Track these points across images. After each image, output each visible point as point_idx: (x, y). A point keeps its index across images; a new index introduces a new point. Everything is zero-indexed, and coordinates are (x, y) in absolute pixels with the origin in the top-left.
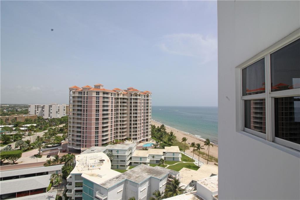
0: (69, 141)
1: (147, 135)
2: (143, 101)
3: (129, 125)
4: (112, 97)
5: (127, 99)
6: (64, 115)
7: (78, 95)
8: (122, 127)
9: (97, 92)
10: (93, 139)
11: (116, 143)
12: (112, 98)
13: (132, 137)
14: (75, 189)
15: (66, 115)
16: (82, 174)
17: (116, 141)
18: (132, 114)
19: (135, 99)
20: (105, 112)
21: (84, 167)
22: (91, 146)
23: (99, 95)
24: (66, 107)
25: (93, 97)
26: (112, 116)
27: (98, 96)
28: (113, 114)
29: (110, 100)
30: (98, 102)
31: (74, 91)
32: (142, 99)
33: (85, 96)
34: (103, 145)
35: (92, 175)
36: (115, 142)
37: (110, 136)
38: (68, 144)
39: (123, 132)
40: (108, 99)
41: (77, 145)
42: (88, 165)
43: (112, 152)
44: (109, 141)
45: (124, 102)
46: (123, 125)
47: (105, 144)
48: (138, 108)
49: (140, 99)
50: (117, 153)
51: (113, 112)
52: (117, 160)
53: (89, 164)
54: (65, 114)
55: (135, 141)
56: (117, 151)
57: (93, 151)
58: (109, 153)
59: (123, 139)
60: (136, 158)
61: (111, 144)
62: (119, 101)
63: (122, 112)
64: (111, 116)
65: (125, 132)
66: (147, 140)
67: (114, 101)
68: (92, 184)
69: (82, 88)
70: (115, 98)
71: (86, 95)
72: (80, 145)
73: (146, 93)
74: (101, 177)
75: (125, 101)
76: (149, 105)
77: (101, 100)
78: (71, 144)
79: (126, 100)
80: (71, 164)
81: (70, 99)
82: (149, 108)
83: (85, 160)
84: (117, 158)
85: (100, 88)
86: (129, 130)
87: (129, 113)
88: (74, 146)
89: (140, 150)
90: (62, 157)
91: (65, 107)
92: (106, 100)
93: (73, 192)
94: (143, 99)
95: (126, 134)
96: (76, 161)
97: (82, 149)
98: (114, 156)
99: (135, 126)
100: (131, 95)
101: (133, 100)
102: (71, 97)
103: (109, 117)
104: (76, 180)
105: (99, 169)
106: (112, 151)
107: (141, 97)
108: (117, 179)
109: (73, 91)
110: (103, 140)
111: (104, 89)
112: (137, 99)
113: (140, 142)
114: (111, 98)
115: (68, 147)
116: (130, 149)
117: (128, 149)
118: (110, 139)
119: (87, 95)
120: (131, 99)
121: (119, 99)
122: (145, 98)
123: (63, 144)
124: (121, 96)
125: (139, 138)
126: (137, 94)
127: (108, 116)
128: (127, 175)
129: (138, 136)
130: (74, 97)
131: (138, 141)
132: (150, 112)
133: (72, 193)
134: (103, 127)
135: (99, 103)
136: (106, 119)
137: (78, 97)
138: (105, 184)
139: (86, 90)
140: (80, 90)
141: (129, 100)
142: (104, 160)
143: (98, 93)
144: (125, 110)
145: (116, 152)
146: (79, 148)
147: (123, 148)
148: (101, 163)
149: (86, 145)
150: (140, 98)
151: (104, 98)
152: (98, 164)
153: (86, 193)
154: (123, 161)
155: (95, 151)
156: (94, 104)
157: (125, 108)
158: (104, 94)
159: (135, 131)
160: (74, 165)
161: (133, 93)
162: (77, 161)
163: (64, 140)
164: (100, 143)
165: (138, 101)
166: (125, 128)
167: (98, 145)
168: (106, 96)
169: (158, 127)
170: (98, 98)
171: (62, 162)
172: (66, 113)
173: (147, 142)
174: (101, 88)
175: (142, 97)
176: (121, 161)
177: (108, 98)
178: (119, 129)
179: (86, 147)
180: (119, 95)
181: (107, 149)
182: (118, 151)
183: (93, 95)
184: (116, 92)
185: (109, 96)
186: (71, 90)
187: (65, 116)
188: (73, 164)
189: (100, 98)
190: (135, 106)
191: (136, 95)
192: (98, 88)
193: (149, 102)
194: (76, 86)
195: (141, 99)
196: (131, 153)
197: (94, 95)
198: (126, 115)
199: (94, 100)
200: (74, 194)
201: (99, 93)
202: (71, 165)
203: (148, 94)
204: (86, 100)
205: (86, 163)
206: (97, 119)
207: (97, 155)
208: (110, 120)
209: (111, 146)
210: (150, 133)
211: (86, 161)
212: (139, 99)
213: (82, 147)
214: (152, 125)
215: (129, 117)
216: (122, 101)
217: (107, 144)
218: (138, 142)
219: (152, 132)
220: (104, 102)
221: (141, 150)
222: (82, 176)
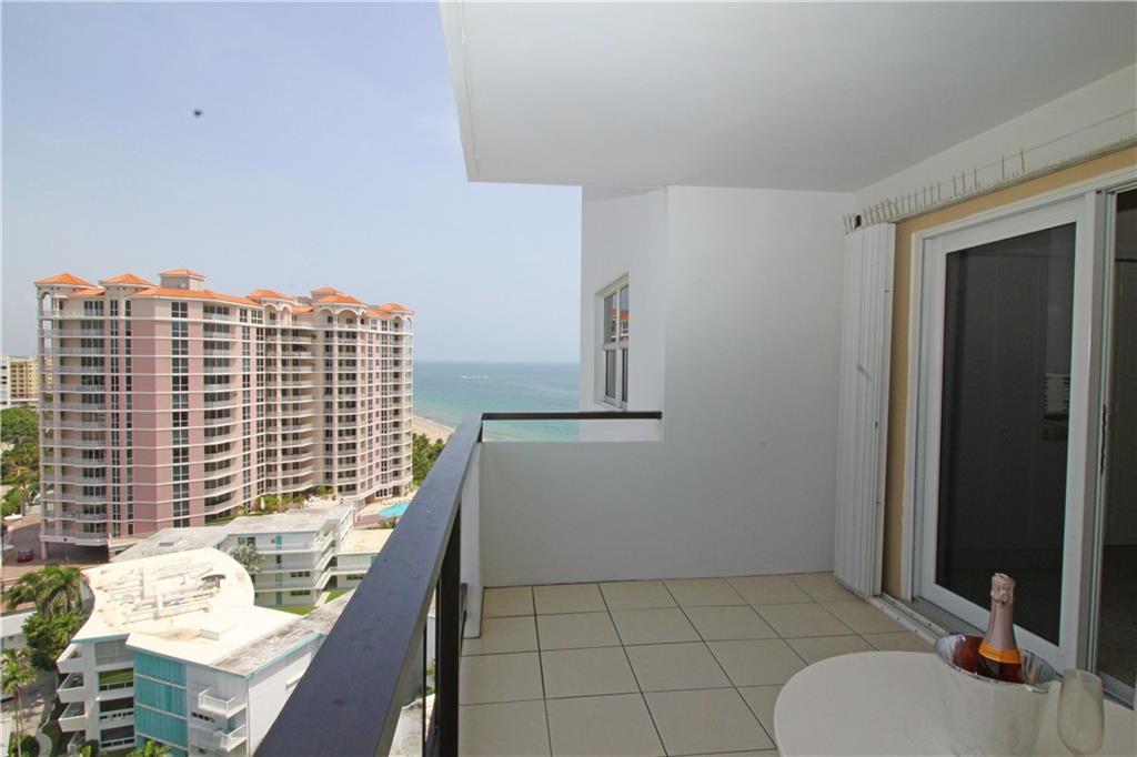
0: (47, 513)
1: (396, 474)
2: (377, 343)
3: (322, 435)
4: (243, 324)
5: (313, 336)
6: (5, 403)
7: (83, 317)
8: (291, 445)
9: (175, 306)
10: (165, 500)
11: (269, 510)
12: (246, 330)
13: (336, 482)
14: (98, 699)
15: (13, 403)
16: (128, 635)
17: (266, 502)
18: (336, 392)
19: (344, 335)
20: (216, 389)
21: (135, 610)
22: (154, 528)
23: (185, 315)
24: (13, 366)
25: (157, 326)
26: (249, 401)
27: (180, 319)
28: (254, 396)
29: (238, 338)
30: (180, 346)
31: (64, 297)
32: (374, 336)
33: (117, 321)
34: (210, 520)
35: (177, 635)
36: (263, 505)
37: (241, 483)
38: (43, 527)
39: (296, 466)
40: (229, 335)
41: (90, 528)
42: (152, 600)
43: (254, 543)
44: (238, 501)
45: (296, 348)
46: (296, 437)
47: (221, 515)
48: (359, 370)
49: (367, 335)
50: (275, 545)
51: (254, 388)
52: (277, 575)
53: (155, 597)
54: (9, 400)
55: (348, 498)
56: (274, 537)
57: (171, 544)
58: (242, 547)
59: (296, 494)
60: (355, 559)
61: (245, 514)
62: (279, 341)
63: (291, 386)
64: (244, 401)
65: (305, 464)
66: (396, 491)
67: (253, 341)
68: (177, 667)
69: (101, 283)
70: (259, 331)
71: (122, 317)
72: (102, 528)
73: (389, 313)
74: (213, 636)
75: (304, 341)
76: (405, 357)
77: (196, 338)
78: (58, 527)
79: (309, 339)
80: (69, 603)
81: (42, 332)
82: (404, 369)
83: (138, 583)
84: (275, 564)
85: (187, 288)
86: (321, 456)
87: (322, 392)
88: (74, 535)
89: (370, 529)
90: (20, 582)
91: (8, 366)
92: (218, 337)
93: (93, 710)
94: (378, 335)
95: (312, 475)
96: (95, 592)
97: (112, 543)
98: (263, 558)
99: (349, 440)
100: (330, 320)
101: (336, 338)
102: (47, 325)
103: (235, 409)
104: (99, 662)
105: (205, 610)
106: (251, 540)
107: (373, 328)
108: (285, 639)
109: (57, 296)
110: (211, 502)
111: (207, 293)
112: (353, 335)
113: (369, 500)
114: (239, 332)
115: (44, 538)
116: (331, 527)
117: (323, 528)
118: (240, 494)
119: (128, 314)
120: (328, 334)
121: (279, 336)
122: (388, 332)
123: (14, 531)
124: (286, 323)
125: (363, 484)
126: (355, 316)
127: (231, 401)
128: (321, 619)
129: (359, 479)
130: (61, 324)
131: (362, 495)
132: (409, 386)
133: (86, 715)
134: (210, 450)
135: (189, 349)
136: (221, 414)
137: (85, 324)
138: (236, 660)
139: (124, 293)
140: (91, 293)
141: (321, 336)
142: (222, 577)
143: (180, 308)
144: (304, 377)
145: (273, 541)
146: (97, 542)
147: (299, 526)
148: (210, 588)
149: (130, 527)
150: (367, 329)
151: (208, 328)
152: (196, 593)
153: (154, 706)
154: (300, 574)
155: (175, 546)
156: (164, 354)
157: (305, 370)
158: (209, 315)
159: (348, 458)
160: (85, 609)
161: (338, 312)
162: (100, 588)
163: (18, 513)
164: (198, 512)
165: (359, 343)
166: (305, 450)
167: (186, 523)
168: (216, 319)
169: (439, 441)
170: (180, 329)
171: (20, 602)
172: (13, 396)
173: (396, 499)
174: (194, 285)
175: (376, 329)
176: (293, 575)
177: (226, 329)
178: (279, 454)
179: (131, 532)
180: (279, 316)
181: (230, 535)
182: (278, 539)
183: (157, 318)
184: (264, 305)
185: (233, 320)
186: (43, 290)
187: (8, 406)
188: (80, 605)
189: (189, 327)
190: (344, 363)
191: (350, 321)
192: (179, 287)
193: (404, 345)
194: (71, 274)
195: (371, 334)
196: (333, 544)
197: (164, 314)
198: (310, 396)
199: (164, 336)
200: (97, 719)
201: (184, 306)
202: (69, 608)
203: (397, 317)
204: (123, 337)
205: (142, 596)
206: (181, 418)
207: (189, 559)
208: (238, 421)
209: (249, 523)
210: (407, 464)
211: (142, 584)
212: (363, 334)
213: (114, 536)
214: (415, 435)
215: (322, 407)
216: (291, 341)
217: (227, 516)
218: (360, 502)
219: (414, 460)
220: (208, 345)
221: (375, 528)
222: (129, 642)
